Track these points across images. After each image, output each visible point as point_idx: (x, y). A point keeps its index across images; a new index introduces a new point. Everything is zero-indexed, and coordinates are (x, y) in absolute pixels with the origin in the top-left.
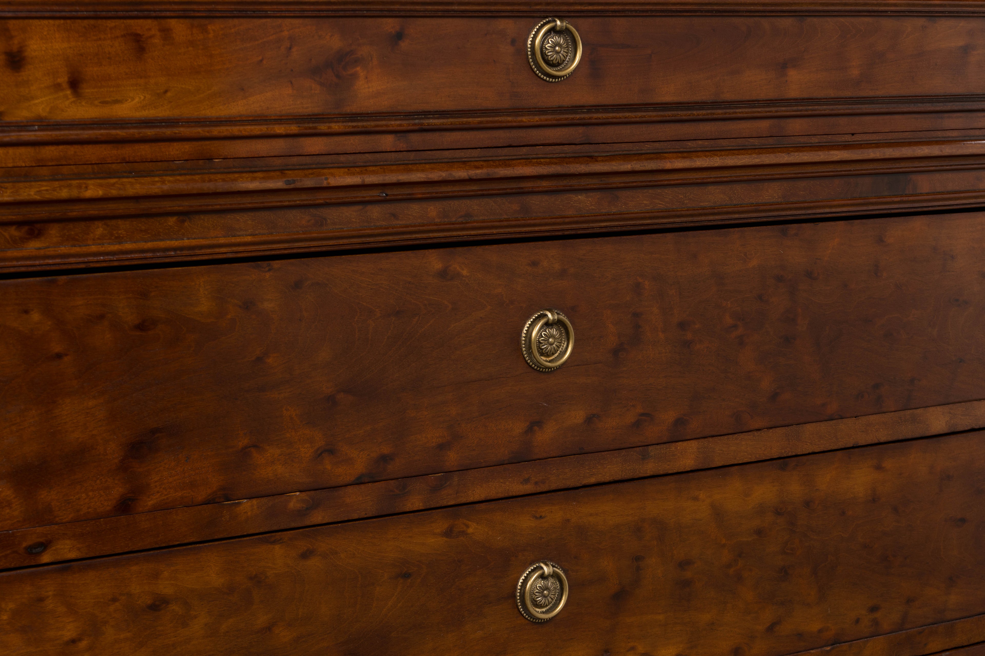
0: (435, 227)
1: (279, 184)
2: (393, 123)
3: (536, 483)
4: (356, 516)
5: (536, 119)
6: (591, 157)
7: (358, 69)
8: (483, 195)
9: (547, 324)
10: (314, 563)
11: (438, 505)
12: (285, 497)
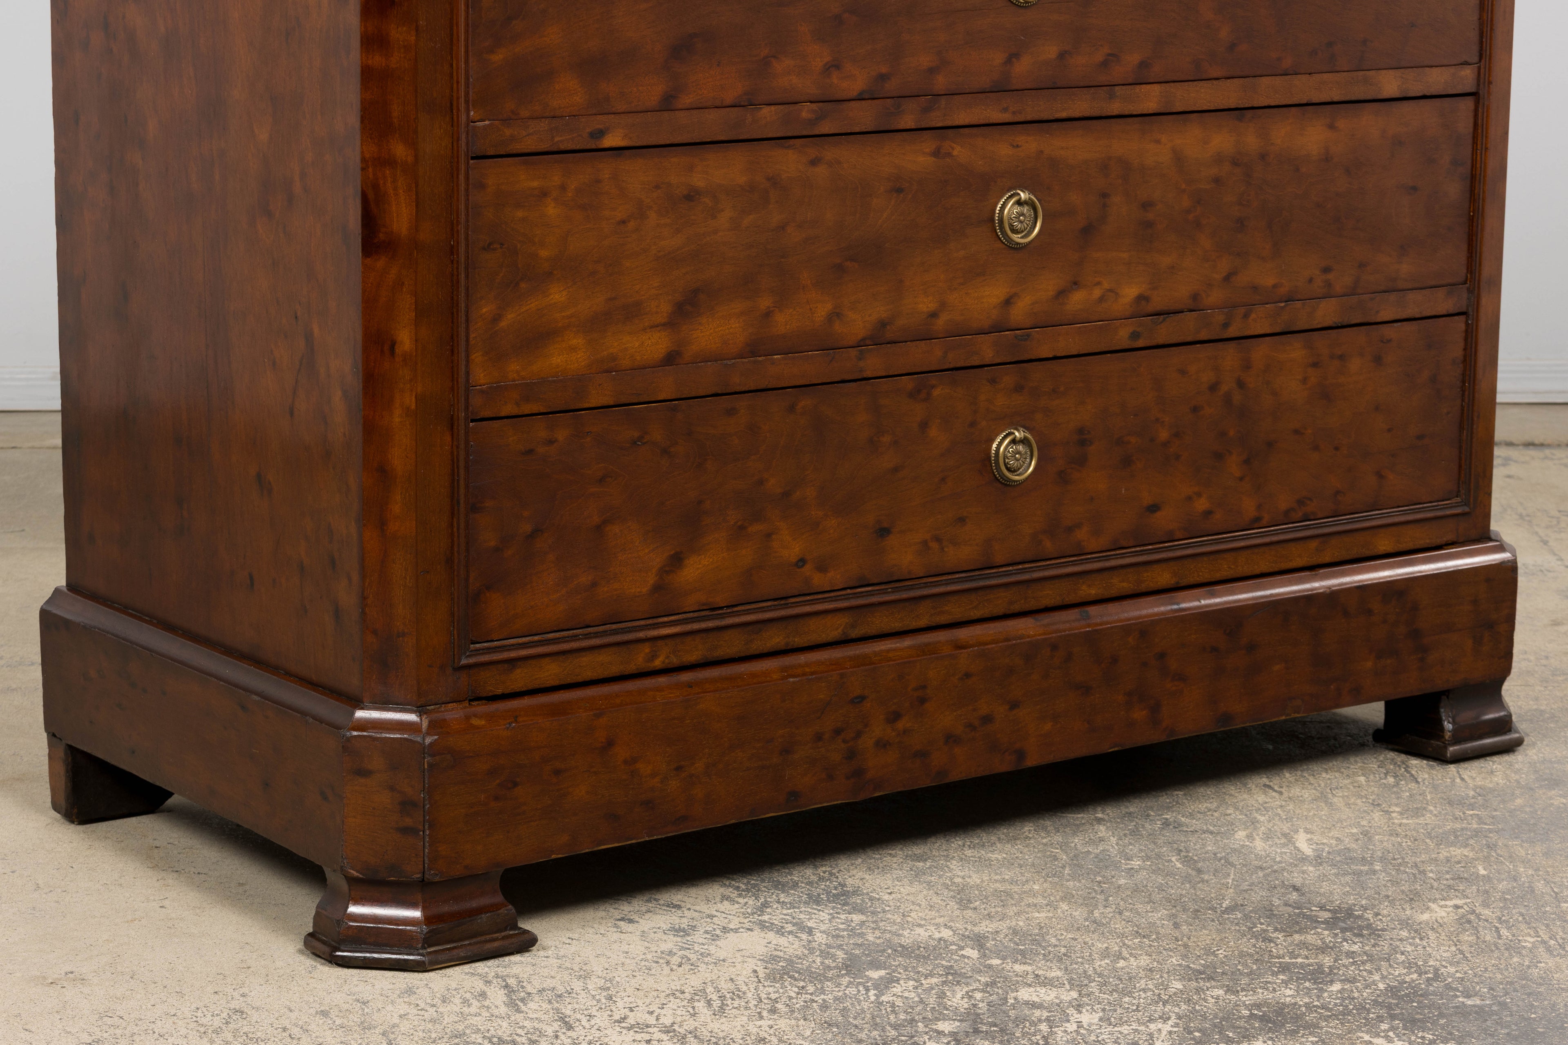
3: (1014, 113)
4: (857, 130)
10: (821, 171)
11: (927, 126)
12: (798, 106)
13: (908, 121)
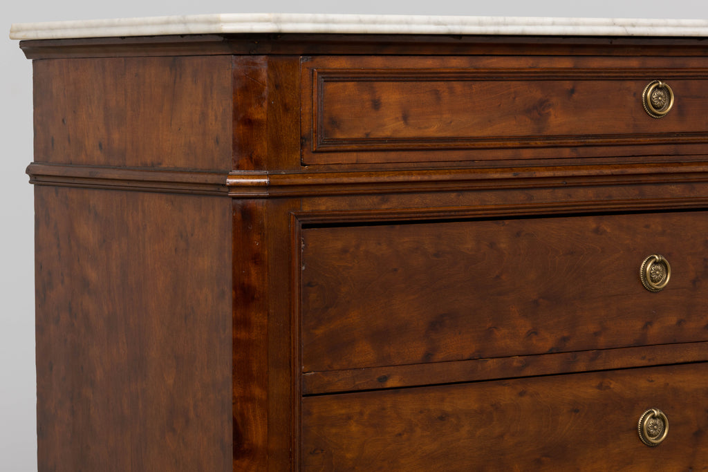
0: (592, 203)
1: (510, 175)
2: (569, 141)
3: (649, 360)
5: (648, 140)
6: (680, 163)
7: (551, 110)
8: (619, 184)
9: (656, 263)
10: (526, 399)
11: (594, 369)
12: (510, 359)
13: (581, 366)
